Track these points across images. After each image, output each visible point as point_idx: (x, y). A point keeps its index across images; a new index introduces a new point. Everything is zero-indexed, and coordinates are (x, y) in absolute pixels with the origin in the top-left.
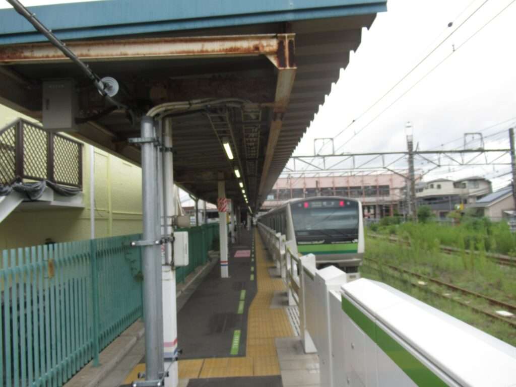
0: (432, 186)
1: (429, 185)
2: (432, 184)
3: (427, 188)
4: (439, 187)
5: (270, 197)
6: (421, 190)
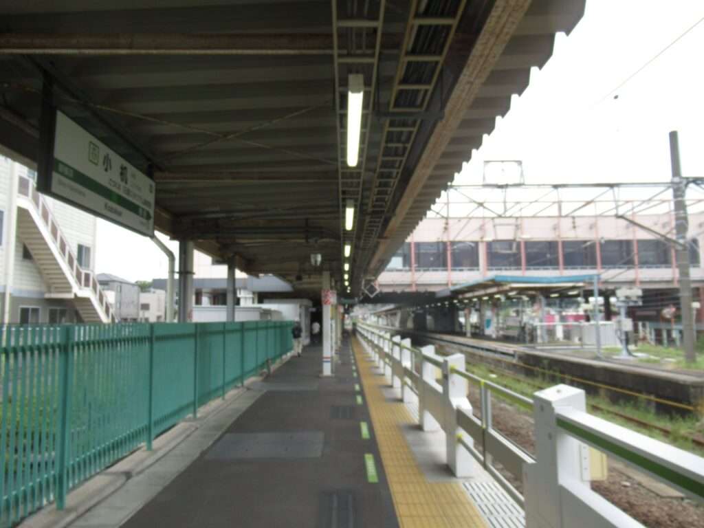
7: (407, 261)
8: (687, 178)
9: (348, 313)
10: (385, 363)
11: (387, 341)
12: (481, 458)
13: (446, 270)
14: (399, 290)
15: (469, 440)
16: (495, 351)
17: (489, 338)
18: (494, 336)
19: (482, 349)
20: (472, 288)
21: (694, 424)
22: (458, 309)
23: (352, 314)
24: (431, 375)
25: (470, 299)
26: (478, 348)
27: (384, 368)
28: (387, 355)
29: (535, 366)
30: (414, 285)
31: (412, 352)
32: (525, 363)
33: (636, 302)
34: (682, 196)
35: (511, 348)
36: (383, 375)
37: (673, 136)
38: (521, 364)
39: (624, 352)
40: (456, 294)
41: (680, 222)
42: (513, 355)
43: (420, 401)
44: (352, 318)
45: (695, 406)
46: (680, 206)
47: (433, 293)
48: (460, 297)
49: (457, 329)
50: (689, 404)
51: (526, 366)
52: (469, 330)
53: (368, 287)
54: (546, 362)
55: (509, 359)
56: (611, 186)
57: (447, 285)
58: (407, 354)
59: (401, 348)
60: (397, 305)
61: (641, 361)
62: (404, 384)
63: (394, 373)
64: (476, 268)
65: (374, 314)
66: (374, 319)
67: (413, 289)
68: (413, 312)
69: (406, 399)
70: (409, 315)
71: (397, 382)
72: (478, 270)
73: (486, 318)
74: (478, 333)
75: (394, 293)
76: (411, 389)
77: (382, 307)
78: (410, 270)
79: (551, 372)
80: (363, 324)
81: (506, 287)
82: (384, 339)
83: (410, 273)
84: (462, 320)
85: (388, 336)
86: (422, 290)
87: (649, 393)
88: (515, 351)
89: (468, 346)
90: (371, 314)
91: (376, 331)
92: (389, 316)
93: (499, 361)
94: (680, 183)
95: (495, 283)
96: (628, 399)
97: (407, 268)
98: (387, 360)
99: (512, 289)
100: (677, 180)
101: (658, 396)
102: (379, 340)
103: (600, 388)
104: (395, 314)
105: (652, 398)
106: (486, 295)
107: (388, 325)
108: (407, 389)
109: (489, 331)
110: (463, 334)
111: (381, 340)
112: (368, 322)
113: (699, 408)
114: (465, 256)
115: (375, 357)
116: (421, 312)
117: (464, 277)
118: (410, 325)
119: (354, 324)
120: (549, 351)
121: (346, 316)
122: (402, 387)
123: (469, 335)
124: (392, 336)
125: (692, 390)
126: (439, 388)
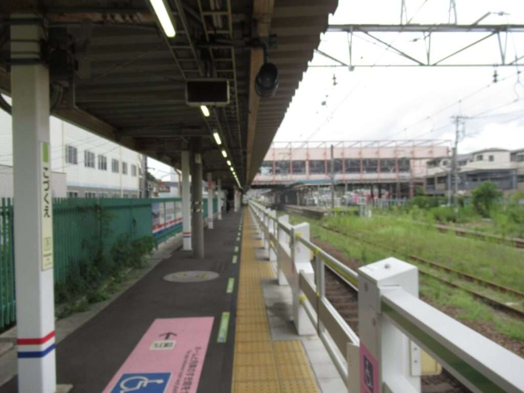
0: (480, 158)
1: (476, 156)
2: (480, 154)
3: (471, 161)
4: (491, 158)
6: (464, 162)
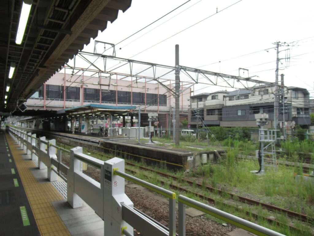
5: (36, 95)
7: (41, 94)
8: (181, 66)
9: (4, 121)
10: (24, 144)
11: (25, 135)
12: (58, 172)
13: (63, 100)
14: (36, 109)
15: (55, 168)
16: (89, 141)
17: (84, 134)
18: (86, 133)
19: (82, 140)
20: (77, 110)
21: (183, 173)
22: (68, 120)
23: (6, 121)
24: (43, 148)
25: (75, 115)
26: (79, 139)
27: (23, 147)
28: (25, 141)
29: (109, 148)
30: (45, 107)
31: (36, 139)
32: (104, 147)
33: (155, 119)
34: (179, 74)
35: (97, 139)
36: (23, 150)
37: (177, 47)
38: (102, 147)
39: (150, 141)
40: (68, 112)
41: (177, 85)
42: (98, 143)
43: (39, 159)
44: (5, 123)
45: (184, 165)
46: (177, 78)
47: (56, 111)
48: (70, 114)
49: (67, 130)
50: (182, 164)
51: (105, 148)
52: (74, 130)
53: (20, 106)
54: (115, 146)
55: (96, 145)
56: (153, 65)
57: (63, 107)
58: (34, 140)
59: (32, 138)
60: (34, 117)
61: (157, 145)
62: (32, 153)
63: (27, 148)
64: (78, 100)
65: (19, 121)
66: (19, 124)
67: (45, 109)
68: (43, 121)
69: (33, 159)
70: (41, 122)
71: (29, 152)
72: (79, 101)
73: (82, 125)
74: (78, 131)
75: (33, 111)
76: (35, 154)
77: (25, 117)
78: (43, 99)
79: (118, 151)
80: (12, 126)
81: (96, 110)
82: (24, 134)
83: (43, 101)
84: (69, 125)
85: (25, 132)
86: (49, 109)
87: (164, 160)
88: (99, 141)
89: (74, 138)
90: (17, 121)
91: (20, 130)
92: (28, 123)
93: (91, 146)
94: (179, 68)
95: (89, 108)
96: (155, 163)
97: (42, 98)
98: (25, 143)
99: (98, 111)
100: (177, 66)
101: (168, 161)
102: (21, 135)
103: (141, 158)
104: (32, 122)
105: (165, 162)
106: (84, 113)
107: (27, 127)
108: (34, 155)
109: (84, 131)
110: (71, 132)
111: (22, 134)
112: (15, 125)
113: (185, 166)
114: (73, 94)
115: (19, 143)
116: (47, 121)
117: (72, 104)
118: (41, 127)
119: (7, 127)
120: (116, 141)
121: (2, 122)
122: (32, 154)
123: (73, 133)
124: (28, 132)
125: (183, 158)
126: (46, 152)
